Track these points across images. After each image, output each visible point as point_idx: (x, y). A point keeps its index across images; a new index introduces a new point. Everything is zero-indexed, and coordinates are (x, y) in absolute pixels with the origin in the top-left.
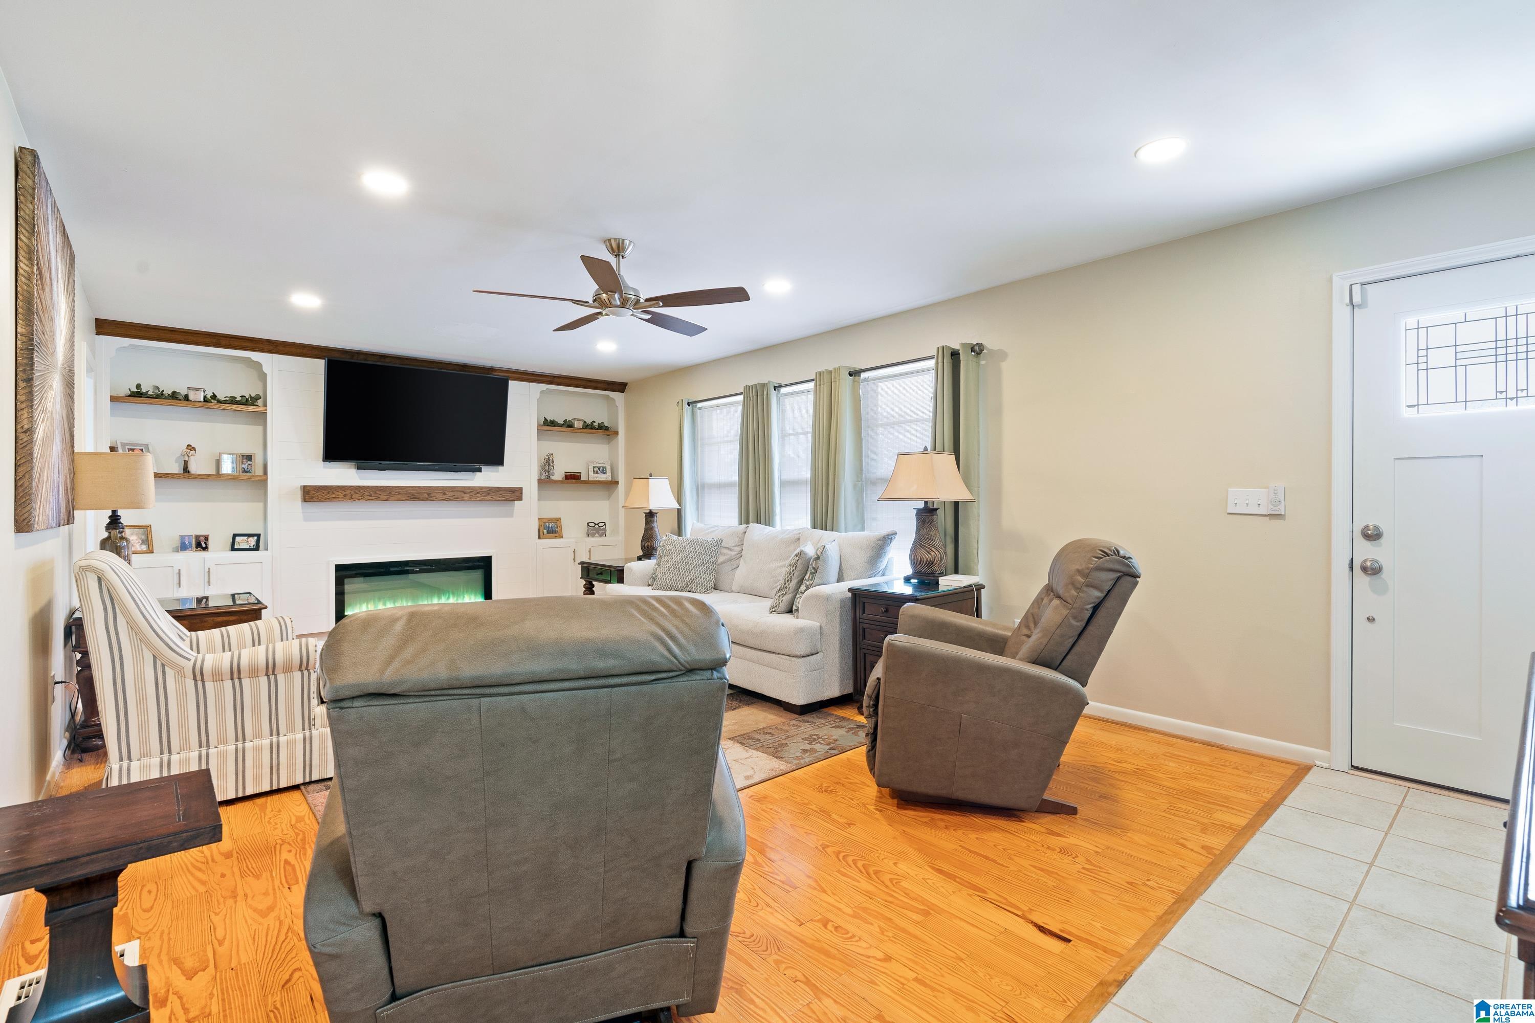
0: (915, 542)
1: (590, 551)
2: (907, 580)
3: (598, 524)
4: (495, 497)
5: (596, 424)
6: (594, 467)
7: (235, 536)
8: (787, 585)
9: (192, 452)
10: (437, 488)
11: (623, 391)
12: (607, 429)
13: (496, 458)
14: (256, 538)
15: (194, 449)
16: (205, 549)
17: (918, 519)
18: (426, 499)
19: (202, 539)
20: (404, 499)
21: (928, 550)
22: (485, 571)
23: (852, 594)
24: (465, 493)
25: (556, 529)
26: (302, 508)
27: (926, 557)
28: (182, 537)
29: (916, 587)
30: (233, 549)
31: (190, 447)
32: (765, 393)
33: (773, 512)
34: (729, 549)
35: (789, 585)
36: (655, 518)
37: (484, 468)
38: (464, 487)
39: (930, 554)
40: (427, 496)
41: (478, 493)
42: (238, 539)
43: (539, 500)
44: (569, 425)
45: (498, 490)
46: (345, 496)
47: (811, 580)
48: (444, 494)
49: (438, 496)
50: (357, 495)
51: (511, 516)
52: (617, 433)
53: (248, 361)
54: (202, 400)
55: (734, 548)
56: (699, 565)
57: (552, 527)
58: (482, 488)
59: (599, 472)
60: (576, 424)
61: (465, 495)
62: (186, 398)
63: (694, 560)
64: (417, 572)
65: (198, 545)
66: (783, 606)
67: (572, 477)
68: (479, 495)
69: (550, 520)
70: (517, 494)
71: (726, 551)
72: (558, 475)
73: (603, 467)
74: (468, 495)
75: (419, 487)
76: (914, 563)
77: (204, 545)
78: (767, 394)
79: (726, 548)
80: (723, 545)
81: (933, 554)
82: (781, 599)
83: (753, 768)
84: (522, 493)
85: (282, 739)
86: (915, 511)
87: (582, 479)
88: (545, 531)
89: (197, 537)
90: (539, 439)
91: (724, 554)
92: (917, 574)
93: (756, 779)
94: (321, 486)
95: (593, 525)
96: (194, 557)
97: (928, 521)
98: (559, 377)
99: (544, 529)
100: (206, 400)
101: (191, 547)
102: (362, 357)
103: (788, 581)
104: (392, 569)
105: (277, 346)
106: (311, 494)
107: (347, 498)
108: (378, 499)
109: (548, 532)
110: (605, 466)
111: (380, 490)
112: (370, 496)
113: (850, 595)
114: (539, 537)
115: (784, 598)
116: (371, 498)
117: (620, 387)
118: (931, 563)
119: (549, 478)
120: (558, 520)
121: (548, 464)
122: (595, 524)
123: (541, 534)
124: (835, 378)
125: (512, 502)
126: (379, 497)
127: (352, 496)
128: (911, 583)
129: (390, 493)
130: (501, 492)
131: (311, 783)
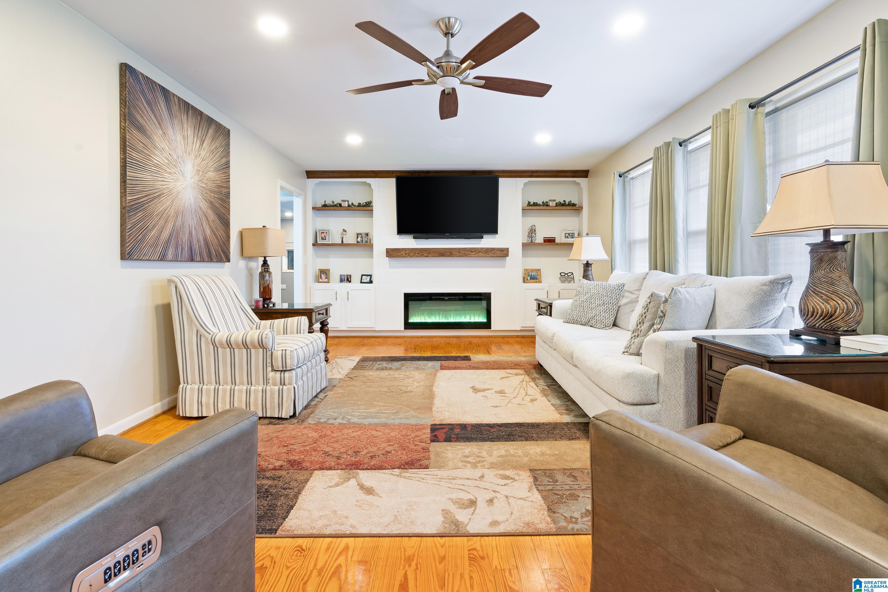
0: (808, 288)
1: (559, 293)
2: (795, 335)
3: (567, 274)
4: (490, 255)
5: (567, 203)
6: (566, 234)
7: (362, 275)
8: (639, 327)
9: (345, 233)
10: (455, 249)
11: (586, 177)
12: (574, 205)
13: (493, 229)
14: (370, 277)
15: (346, 231)
16: (350, 282)
17: (812, 258)
18: (449, 256)
19: (349, 276)
20: (436, 255)
21: (825, 297)
22: (487, 302)
23: (698, 345)
24: (472, 252)
25: (537, 277)
26: (389, 261)
27: (821, 307)
28: (341, 276)
29: (808, 347)
30: (361, 282)
31: (344, 231)
32: (670, 151)
33: (676, 260)
34: (631, 292)
35: (641, 327)
36: (590, 268)
37: (485, 236)
38: (471, 248)
39: (828, 303)
40: (449, 254)
41: (480, 252)
42: (363, 277)
43: (523, 257)
44: (546, 204)
45: (493, 249)
46: (406, 254)
47: (659, 324)
48: (460, 252)
49: (456, 254)
50: (412, 254)
51: (504, 267)
52: (581, 208)
53: (365, 183)
54: (347, 206)
55: (635, 292)
56: (600, 305)
57: (534, 275)
58: (482, 248)
59: (569, 237)
60: (551, 204)
61: (472, 253)
62: (340, 205)
63: (597, 301)
64: (446, 300)
65: (348, 279)
66: (633, 349)
67: (550, 241)
68: (480, 253)
69: (532, 270)
70: (505, 252)
71: (627, 294)
72: (539, 239)
73: (572, 233)
74: (474, 253)
75: (445, 248)
76: (804, 314)
77: (350, 280)
78: (671, 151)
79: (629, 292)
80: (625, 288)
81: (833, 303)
82: (633, 341)
83: (512, 513)
84: (508, 252)
85: (253, 388)
86: (809, 248)
87: (557, 241)
88: (529, 278)
89: (347, 275)
90: (523, 216)
91: (627, 297)
92: (810, 330)
93: (500, 529)
94: (394, 249)
95: (564, 274)
96: (346, 285)
97: (826, 258)
98: (536, 172)
99: (528, 276)
100: (349, 206)
101: (345, 281)
102: (417, 174)
103: (640, 323)
104: (433, 297)
105: (376, 173)
106: (392, 253)
107: (407, 255)
108: (423, 256)
109: (531, 279)
110: (573, 232)
111: (424, 251)
112: (419, 254)
113: (695, 345)
114: (524, 282)
115: (636, 340)
116: (419, 255)
117: (584, 174)
118: (829, 316)
119: (532, 242)
120: (539, 270)
121: (532, 231)
122: (565, 274)
123: (526, 280)
124: (733, 115)
125: (505, 258)
126: (423, 255)
127: (409, 254)
128: (801, 339)
129: (429, 252)
130: (494, 251)
131: (266, 418)
